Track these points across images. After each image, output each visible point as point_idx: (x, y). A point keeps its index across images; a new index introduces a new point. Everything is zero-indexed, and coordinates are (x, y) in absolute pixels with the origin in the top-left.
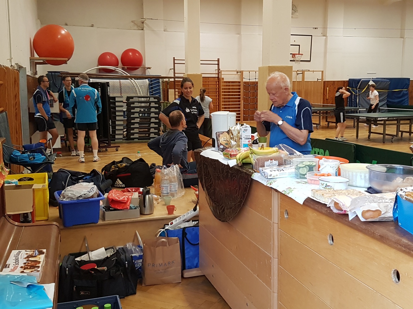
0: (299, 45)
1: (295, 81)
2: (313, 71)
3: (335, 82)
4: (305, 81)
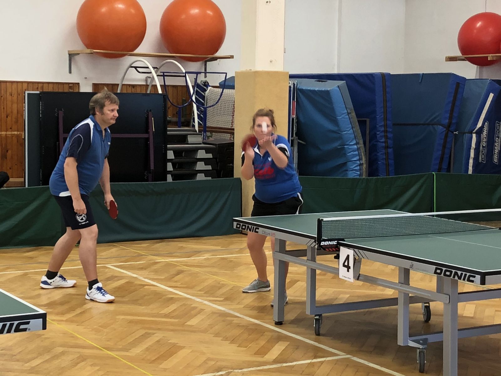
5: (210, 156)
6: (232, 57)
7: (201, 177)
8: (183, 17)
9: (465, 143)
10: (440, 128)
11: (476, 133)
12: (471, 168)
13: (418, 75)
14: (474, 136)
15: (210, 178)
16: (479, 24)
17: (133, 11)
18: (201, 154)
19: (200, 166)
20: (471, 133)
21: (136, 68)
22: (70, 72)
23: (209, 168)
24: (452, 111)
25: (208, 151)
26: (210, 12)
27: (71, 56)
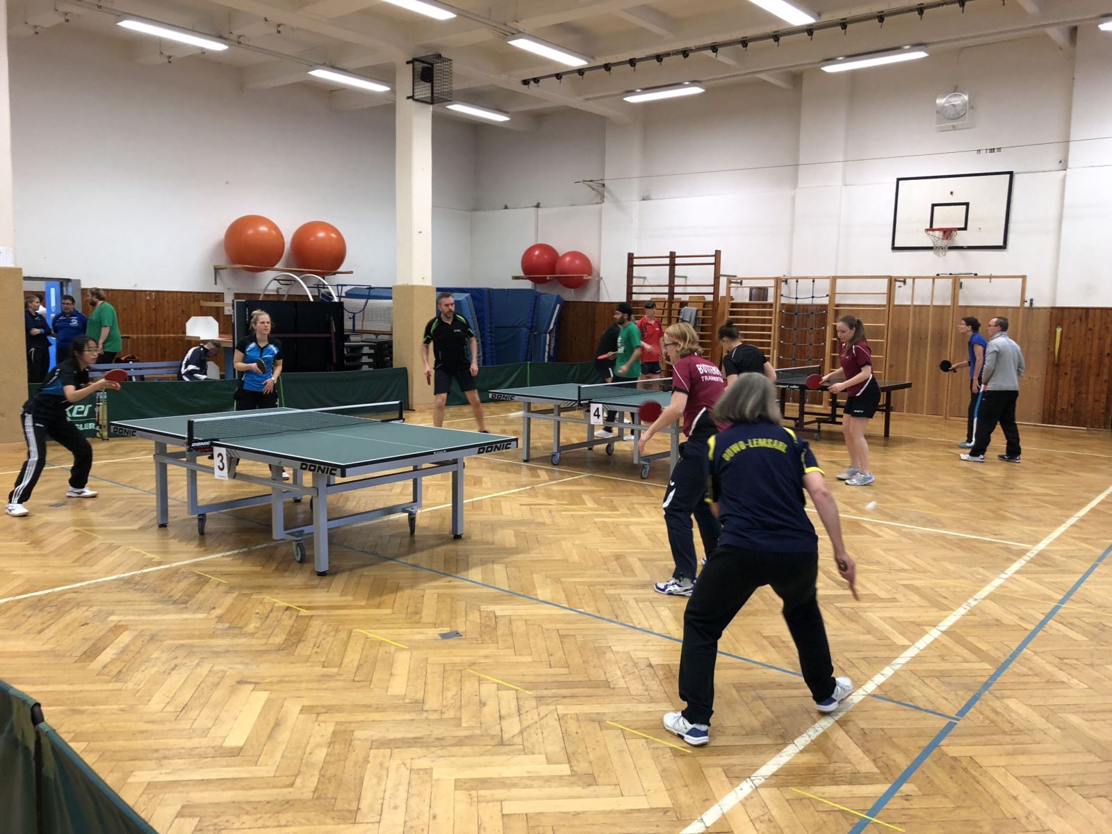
0: (967, 204)
1: (929, 306)
2: (991, 277)
3: (1091, 313)
4: (961, 307)
5: (372, 351)
6: (351, 272)
7: (365, 368)
8: (312, 239)
9: (542, 340)
10: (525, 330)
11: (550, 333)
12: (546, 359)
13: (504, 290)
14: (548, 335)
15: (372, 369)
16: (537, 253)
17: (274, 232)
18: (366, 350)
19: (365, 359)
20: (546, 333)
21: (278, 280)
22: (216, 284)
23: (371, 360)
24: (533, 317)
25: (371, 347)
26: (333, 235)
27: (217, 270)
